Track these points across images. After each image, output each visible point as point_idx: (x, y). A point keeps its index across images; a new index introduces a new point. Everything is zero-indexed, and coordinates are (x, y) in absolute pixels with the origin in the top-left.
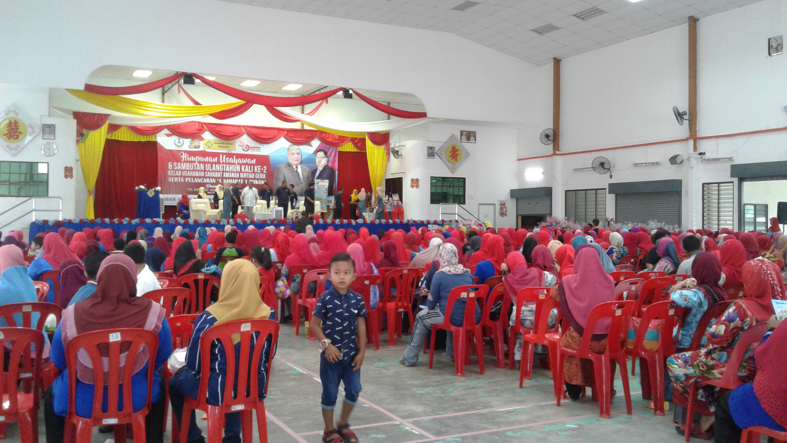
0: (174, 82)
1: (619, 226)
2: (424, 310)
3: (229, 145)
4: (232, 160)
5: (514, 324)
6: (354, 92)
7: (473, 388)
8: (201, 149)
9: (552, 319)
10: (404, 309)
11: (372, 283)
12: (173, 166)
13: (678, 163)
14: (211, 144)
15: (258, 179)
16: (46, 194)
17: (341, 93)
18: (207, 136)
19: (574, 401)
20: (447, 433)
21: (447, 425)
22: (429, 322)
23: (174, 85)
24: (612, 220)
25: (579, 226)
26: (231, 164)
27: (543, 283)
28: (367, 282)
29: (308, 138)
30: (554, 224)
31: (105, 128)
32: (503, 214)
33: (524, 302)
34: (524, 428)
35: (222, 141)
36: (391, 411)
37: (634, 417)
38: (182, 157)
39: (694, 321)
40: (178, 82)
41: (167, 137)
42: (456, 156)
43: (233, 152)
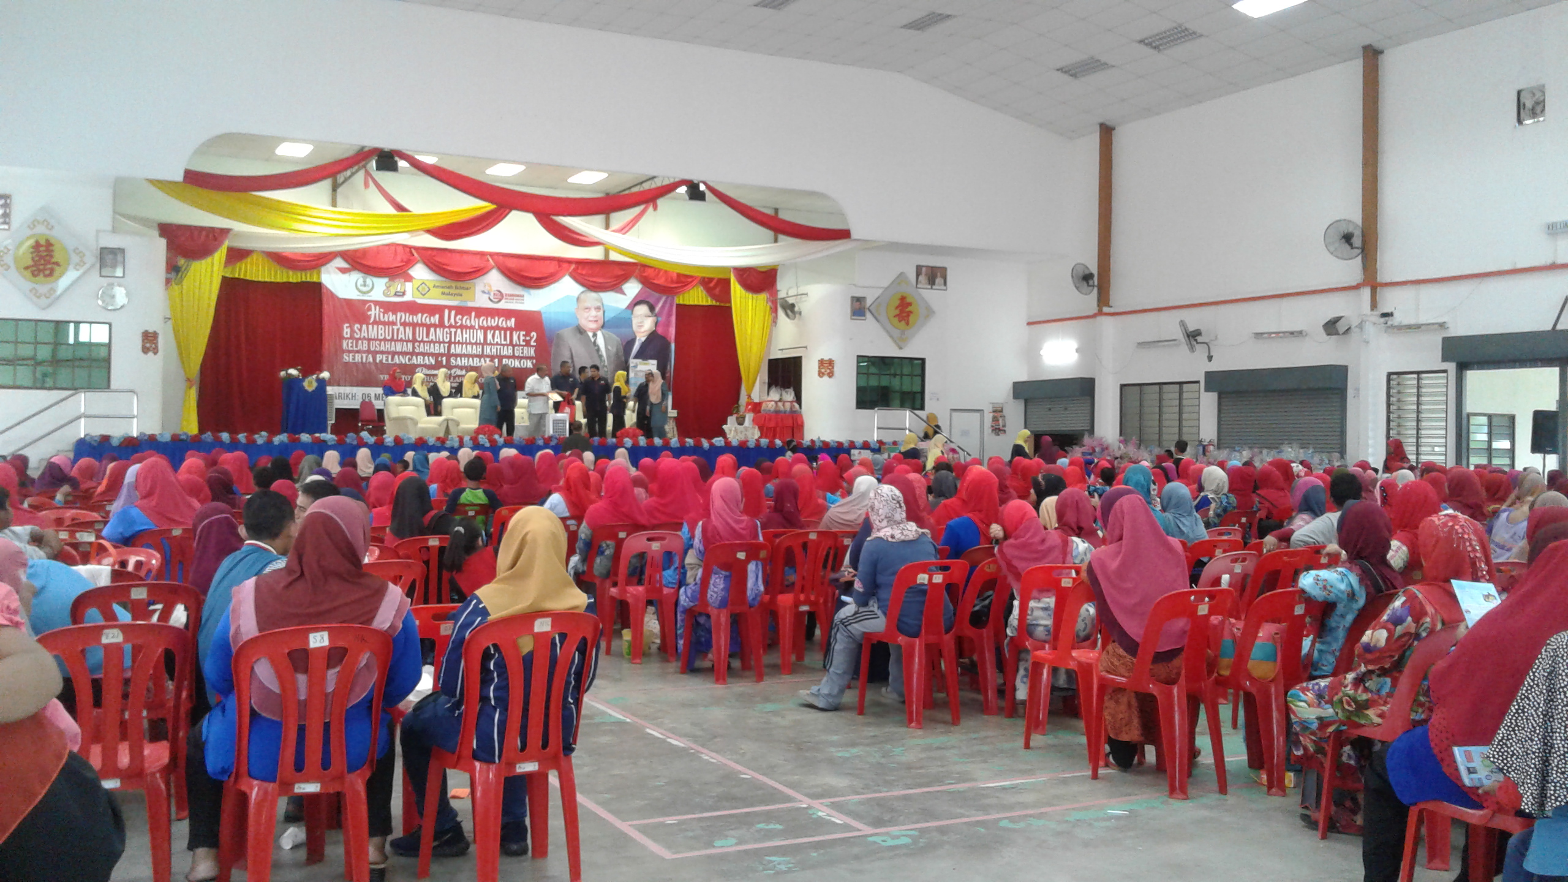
0: (356, 168)
1: (1222, 455)
2: (850, 607)
3: (461, 291)
4: (468, 321)
5: (1015, 634)
6: (708, 187)
7: (938, 748)
8: (408, 298)
9: (1086, 624)
10: (811, 606)
11: (752, 555)
12: (353, 331)
13: (1341, 332)
14: (427, 289)
15: (520, 358)
16: (105, 385)
17: (683, 189)
18: (420, 272)
19: (1122, 771)
20: (891, 822)
21: (892, 810)
22: (858, 628)
23: (357, 171)
24: (1210, 443)
25: (1146, 455)
26: (466, 327)
27: (1069, 558)
28: (741, 555)
29: (618, 277)
30: (1097, 449)
31: (220, 255)
32: (998, 430)
33: (1035, 593)
34: (1031, 816)
35: (448, 283)
36: (791, 786)
37: (1230, 799)
38: (369, 313)
39: (1342, 627)
40: (364, 166)
41: (340, 275)
42: (908, 316)
43: (470, 304)
